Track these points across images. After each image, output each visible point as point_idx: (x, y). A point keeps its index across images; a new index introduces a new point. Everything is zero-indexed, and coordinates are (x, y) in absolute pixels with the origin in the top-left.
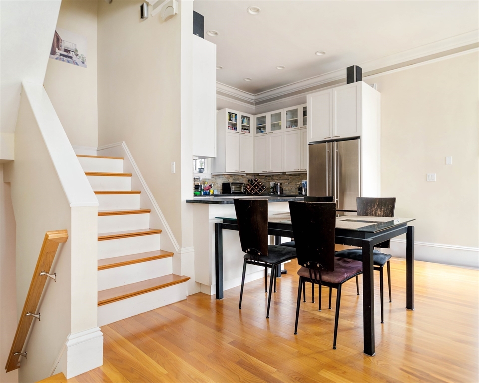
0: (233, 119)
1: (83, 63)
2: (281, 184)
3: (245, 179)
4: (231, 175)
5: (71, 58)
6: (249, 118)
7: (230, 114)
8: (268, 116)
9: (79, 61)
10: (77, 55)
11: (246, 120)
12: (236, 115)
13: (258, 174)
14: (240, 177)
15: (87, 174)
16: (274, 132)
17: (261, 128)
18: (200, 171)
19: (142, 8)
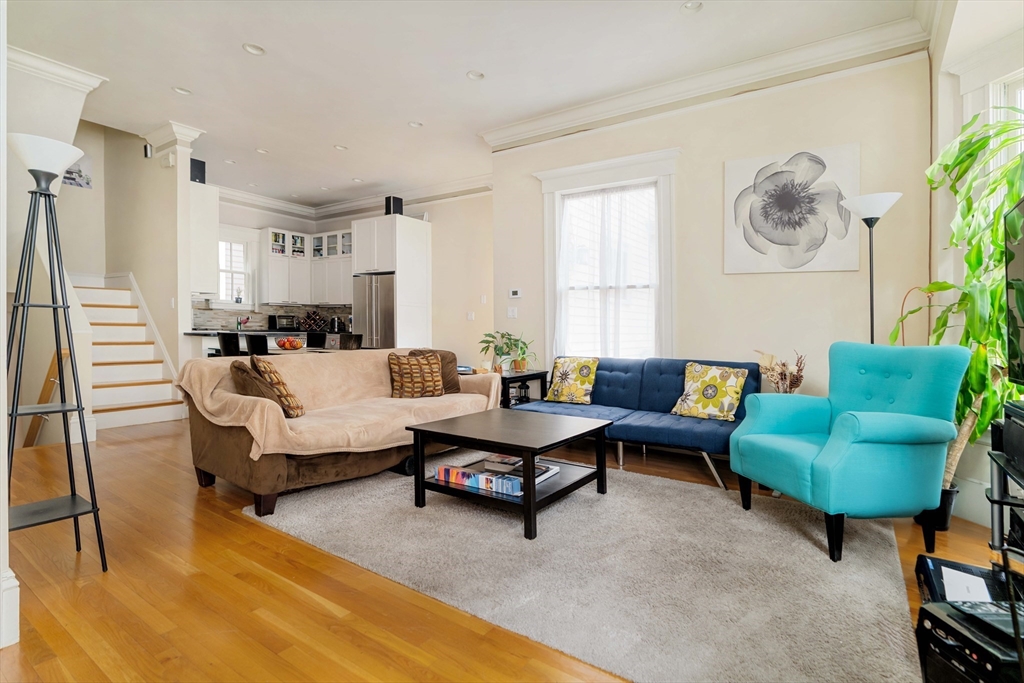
0: (281, 240)
1: (88, 184)
2: (339, 319)
3: (302, 312)
4: (281, 307)
5: (74, 179)
6: (302, 239)
7: (276, 235)
8: (325, 236)
9: (83, 183)
10: (81, 176)
11: (299, 241)
12: (284, 235)
13: (317, 306)
14: (295, 309)
15: (83, 305)
16: (330, 257)
17: (318, 251)
18: (237, 302)
19: (146, 147)
